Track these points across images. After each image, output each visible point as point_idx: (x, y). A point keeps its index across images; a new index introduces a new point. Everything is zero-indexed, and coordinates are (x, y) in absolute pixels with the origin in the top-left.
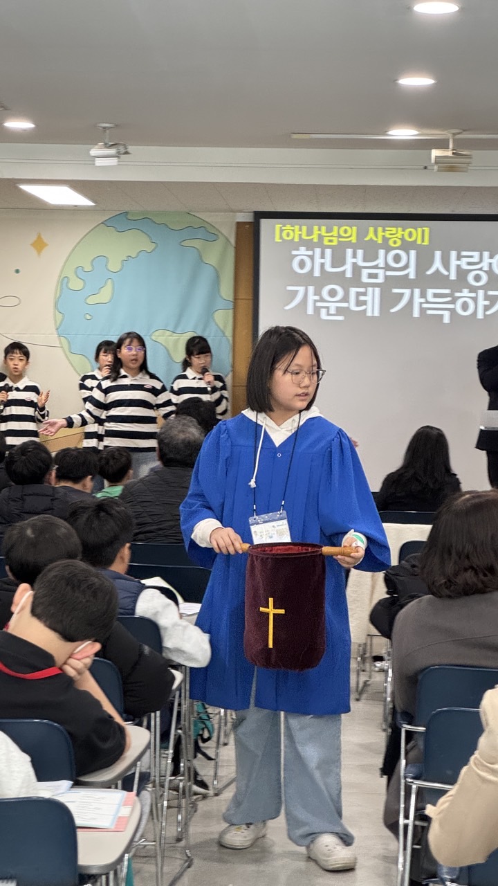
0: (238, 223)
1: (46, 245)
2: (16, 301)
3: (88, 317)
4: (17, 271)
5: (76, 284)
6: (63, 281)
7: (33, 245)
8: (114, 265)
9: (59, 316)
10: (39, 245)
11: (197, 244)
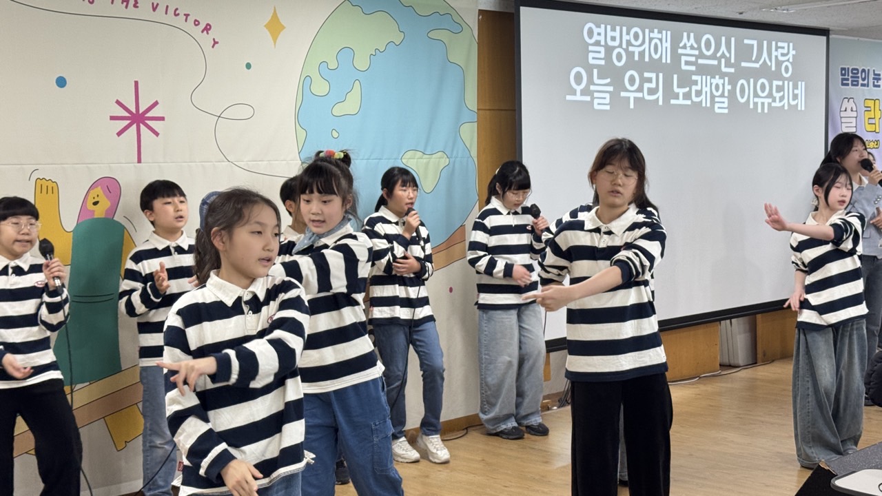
0: (481, 12)
1: (283, 28)
2: (247, 112)
3: (335, 135)
4: (248, 66)
5: (320, 87)
6: (306, 81)
7: (267, 26)
8: (362, 63)
9: (302, 134)
10: (275, 27)
11: (443, 35)
